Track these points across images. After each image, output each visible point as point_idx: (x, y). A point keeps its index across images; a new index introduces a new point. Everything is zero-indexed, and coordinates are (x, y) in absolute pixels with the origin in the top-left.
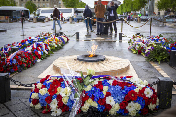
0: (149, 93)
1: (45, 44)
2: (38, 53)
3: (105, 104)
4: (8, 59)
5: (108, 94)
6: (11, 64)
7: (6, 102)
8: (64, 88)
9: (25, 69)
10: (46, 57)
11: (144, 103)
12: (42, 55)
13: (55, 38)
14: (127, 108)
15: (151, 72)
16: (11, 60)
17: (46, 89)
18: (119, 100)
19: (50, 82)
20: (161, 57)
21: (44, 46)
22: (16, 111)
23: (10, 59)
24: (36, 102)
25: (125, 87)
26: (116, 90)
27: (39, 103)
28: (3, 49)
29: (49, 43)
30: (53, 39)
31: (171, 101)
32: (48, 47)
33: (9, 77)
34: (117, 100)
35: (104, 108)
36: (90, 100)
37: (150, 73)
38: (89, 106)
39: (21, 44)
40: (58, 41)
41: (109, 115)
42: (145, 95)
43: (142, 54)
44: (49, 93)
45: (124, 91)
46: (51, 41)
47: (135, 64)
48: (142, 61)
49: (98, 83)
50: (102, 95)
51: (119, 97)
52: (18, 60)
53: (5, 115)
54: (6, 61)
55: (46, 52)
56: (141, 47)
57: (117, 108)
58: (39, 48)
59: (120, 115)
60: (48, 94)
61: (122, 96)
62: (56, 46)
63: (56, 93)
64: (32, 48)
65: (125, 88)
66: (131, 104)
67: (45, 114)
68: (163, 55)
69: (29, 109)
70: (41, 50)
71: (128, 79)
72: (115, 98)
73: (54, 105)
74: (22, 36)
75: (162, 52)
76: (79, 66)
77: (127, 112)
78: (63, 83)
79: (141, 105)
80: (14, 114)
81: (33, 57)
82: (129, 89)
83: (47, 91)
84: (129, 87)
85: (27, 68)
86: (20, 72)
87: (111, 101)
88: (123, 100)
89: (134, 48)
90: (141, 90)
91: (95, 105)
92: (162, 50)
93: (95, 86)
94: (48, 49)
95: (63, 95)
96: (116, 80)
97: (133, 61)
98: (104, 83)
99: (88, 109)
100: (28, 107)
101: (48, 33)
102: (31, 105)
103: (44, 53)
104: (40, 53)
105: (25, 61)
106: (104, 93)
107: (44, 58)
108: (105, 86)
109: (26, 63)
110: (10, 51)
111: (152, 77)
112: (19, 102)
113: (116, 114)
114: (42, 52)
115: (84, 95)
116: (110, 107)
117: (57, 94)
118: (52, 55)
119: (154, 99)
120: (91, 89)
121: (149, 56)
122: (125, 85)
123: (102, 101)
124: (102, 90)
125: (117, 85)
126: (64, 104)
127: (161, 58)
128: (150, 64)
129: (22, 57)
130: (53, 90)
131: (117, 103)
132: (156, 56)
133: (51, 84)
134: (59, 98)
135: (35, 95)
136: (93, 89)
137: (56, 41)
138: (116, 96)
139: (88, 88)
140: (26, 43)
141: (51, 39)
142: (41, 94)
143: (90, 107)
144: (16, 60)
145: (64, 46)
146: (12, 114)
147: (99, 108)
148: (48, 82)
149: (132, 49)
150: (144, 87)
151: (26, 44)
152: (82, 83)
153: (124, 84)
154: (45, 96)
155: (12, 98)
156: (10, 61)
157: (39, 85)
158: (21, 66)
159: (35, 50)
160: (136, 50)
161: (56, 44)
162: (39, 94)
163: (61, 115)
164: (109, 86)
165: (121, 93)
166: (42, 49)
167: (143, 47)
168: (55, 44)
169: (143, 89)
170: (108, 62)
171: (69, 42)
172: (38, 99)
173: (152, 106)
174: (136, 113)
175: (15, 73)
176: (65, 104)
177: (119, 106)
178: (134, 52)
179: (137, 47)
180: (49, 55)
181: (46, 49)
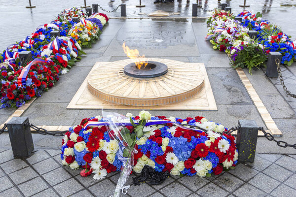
0: (224, 146)
1: (71, 40)
2: (62, 59)
3: (165, 163)
4: (20, 79)
5: (169, 149)
6: (25, 87)
7: (28, 156)
8: (108, 141)
9: (46, 91)
10: (75, 62)
11: (216, 160)
12: (68, 61)
13: (85, 23)
14: (194, 167)
15: (237, 91)
16: (24, 81)
17: (83, 142)
18: (183, 157)
19: (89, 133)
20: (254, 61)
21: (70, 44)
22: (44, 173)
23: (22, 79)
24: (70, 159)
25: (193, 137)
26: (180, 143)
27: (75, 161)
28: (7, 55)
29: (78, 35)
30: (83, 26)
31: (255, 152)
32: (77, 44)
33: (29, 124)
34: (180, 156)
35: (163, 167)
36: (144, 157)
37: (234, 94)
38: (144, 165)
39: (32, 41)
40: (91, 30)
41: (171, 176)
42: (218, 150)
43: (226, 51)
44: (88, 148)
45: (191, 145)
46: (81, 30)
47: (214, 73)
48: (226, 67)
49: (155, 133)
50: (160, 151)
51: (183, 153)
52: (34, 80)
53: (31, 180)
54: (17, 83)
55: (75, 55)
56: (224, 39)
57: (181, 168)
58: (64, 49)
59: (184, 175)
60: (87, 150)
61: (188, 151)
62: (89, 39)
63: (98, 148)
64: (52, 51)
65: (192, 139)
66: (200, 162)
67: (84, 177)
68: (257, 58)
69: (61, 168)
70: (66, 52)
71: (197, 124)
72: (177, 155)
73: (96, 164)
74: (29, 9)
75: (255, 53)
76: (128, 86)
77: (194, 172)
78: (106, 133)
79: (213, 163)
80: (43, 178)
81: (55, 69)
82: (197, 140)
83: (85, 146)
84: (197, 137)
85: (48, 89)
86: (39, 96)
87: (172, 158)
88: (189, 156)
89: (215, 39)
90: (213, 142)
91: (152, 164)
92: (257, 49)
93: (151, 139)
94: (76, 47)
95: (108, 151)
96: (180, 127)
97: (211, 68)
98: (164, 133)
99: (142, 168)
100: (60, 166)
101: (73, 10)
102: (64, 162)
103: (72, 57)
104: (65, 58)
105: (45, 78)
106: (164, 148)
107: (73, 66)
108: (165, 137)
109: (45, 81)
110: (19, 58)
111: (236, 101)
112: (46, 156)
113: (179, 175)
114: (69, 55)
115: (136, 151)
116: (171, 166)
117: (99, 150)
118: (85, 57)
119: (230, 154)
120: (146, 143)
121: (236, 60)
122: (193, 135)
123: (160, 159)
124: (161, 144)
125: (181, 136)
126: (109, 163)
127: (254, 63)
128: (237, 73)
129: (40, 72)
130: (93, 145)
131: (181, 161)
132: (247, 59)
133: (90, 135)
134: (103, 155)
135: (68, 152)
136: (149, 143)
137: (88, 29)
138: (179, 151)
139: (142, 141)
140: (41, 38)
141: (80, 26)
142: (78, 150)
143: (145, 167)
144: (31, 79)
145: (102, 35)
146: (40, 178)
147: (157, 167)
148: (86, 132)
149: (211, 41)
150: (218, 138)
151: (41, 41)
152: (133, 134)
153: (191, 133)
154: (83, 152)
155: (35, 150)
156: (22, 82)
157: (74, 137)
158: (39, 88)
159: (57, 54)
160: (217, 43)
161: (90, 35)
162: (75, 150)
163: (106, 177)
164: (170, 137)
165: (187, 147)
166: (67, 50)
167: (229, 40)
168: (86, 36)
169: (217, 141)
170: (172, 76)
171: (110, 24)
172: (74, 156)
173: (227, 164)
174: (206, 173)
175: (32, 99)
176: (111, 163)
177: (184, 165)
178: (215, 47)
179: (219, 39)
180: (80, 57)
181: (74, 50)
